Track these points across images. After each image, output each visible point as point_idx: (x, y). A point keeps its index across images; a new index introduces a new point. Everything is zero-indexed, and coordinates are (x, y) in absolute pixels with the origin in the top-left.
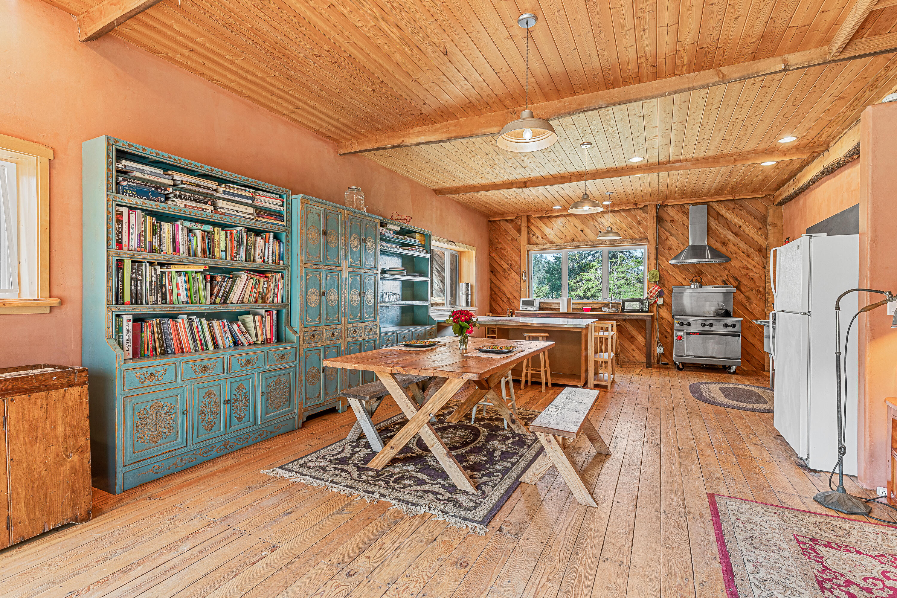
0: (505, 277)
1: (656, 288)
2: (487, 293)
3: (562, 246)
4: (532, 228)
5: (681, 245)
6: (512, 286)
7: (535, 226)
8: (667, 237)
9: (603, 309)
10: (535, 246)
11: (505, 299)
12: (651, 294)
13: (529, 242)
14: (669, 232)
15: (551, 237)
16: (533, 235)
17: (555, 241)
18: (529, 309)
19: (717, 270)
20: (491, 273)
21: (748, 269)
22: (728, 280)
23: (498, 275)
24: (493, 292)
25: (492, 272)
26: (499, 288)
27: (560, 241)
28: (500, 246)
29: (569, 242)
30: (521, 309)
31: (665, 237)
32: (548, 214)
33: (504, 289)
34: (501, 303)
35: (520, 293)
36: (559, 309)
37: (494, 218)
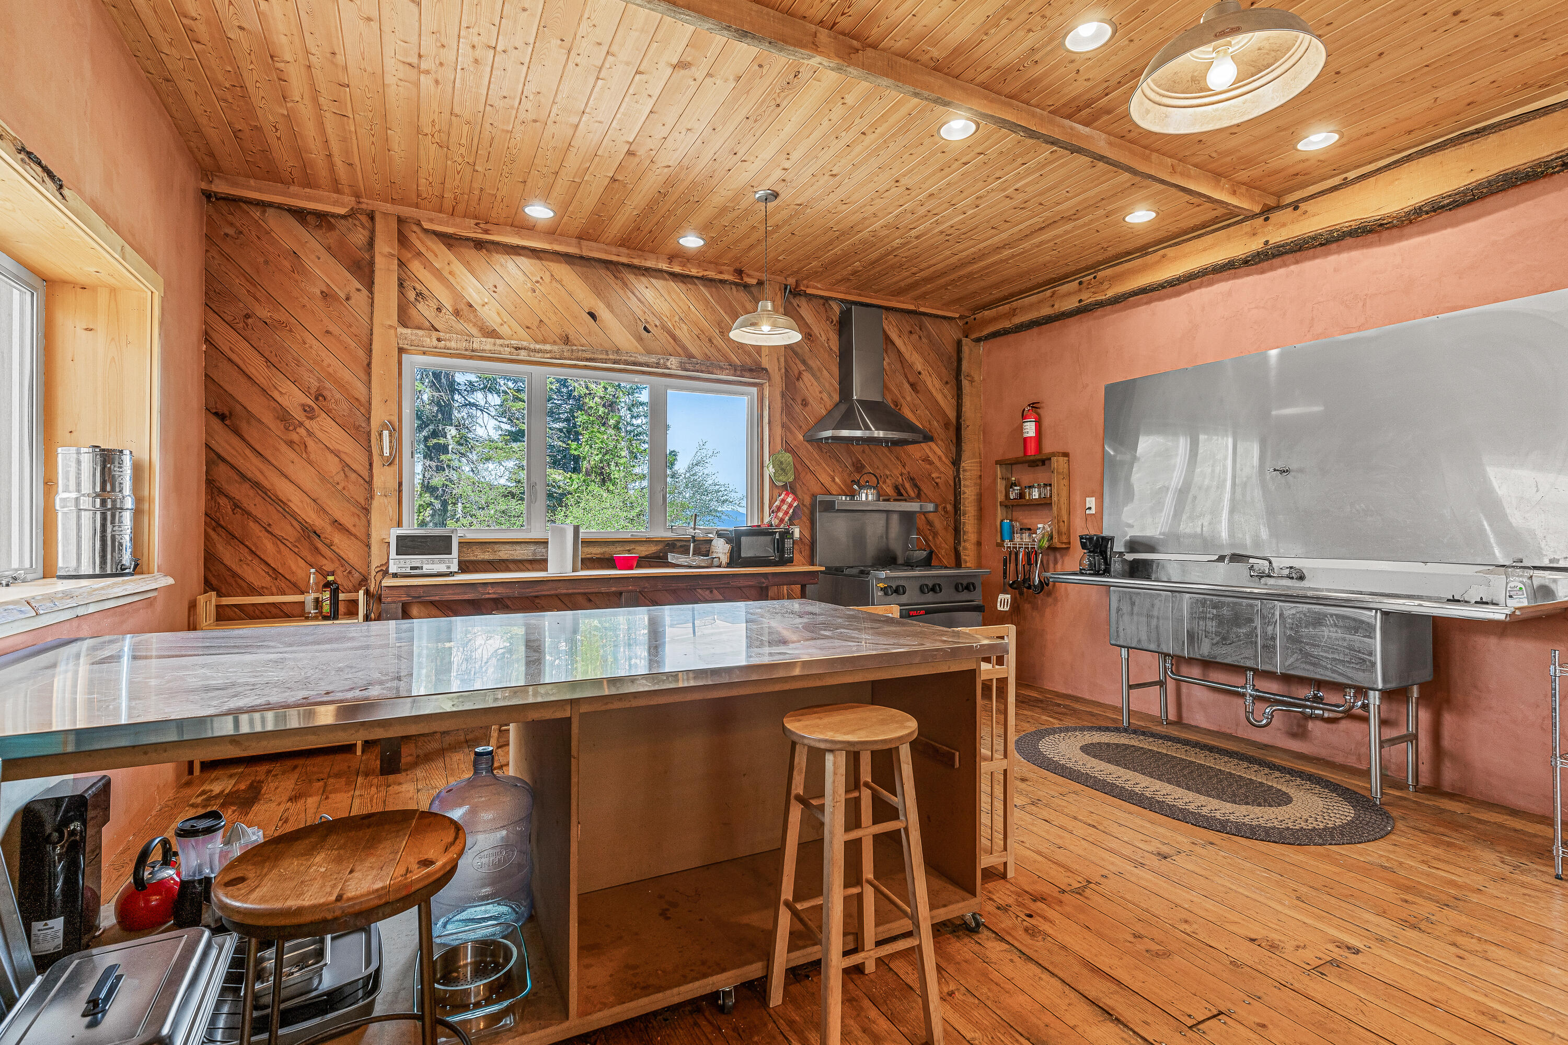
0: (290, 444)
1: (789, 500)
2: (196, 502)
3: (535, 351)
4: (416, 266)
5: (825, 396)
6: (323, 478)
7: (427, 265)
8: (800, 373)
9: (671, 558)
10: (435, 335)
11: (287, 531)
12: (780, 515)
13: (404, 319)
14: (804, 362)
15: (491, 315)
16: (419, 295)
17: (504, 330)
18: (427, 568)
19: (886, 461)
20: (216, 423)
21: (931, 463)
22: (903, 486)
23: (253, 434)
24: (222, 501)
25: (222, 417)
26: (256, 485)
27: (522, 333)
28: (263, 312)
29: (555, 343)
30: (393, 569)
31: (796, 372)
32: (486, 232)
33: (284, 489)
34: (268, 547)
35: (367, 511)
36: (541, 563)
37: (235, 184)
